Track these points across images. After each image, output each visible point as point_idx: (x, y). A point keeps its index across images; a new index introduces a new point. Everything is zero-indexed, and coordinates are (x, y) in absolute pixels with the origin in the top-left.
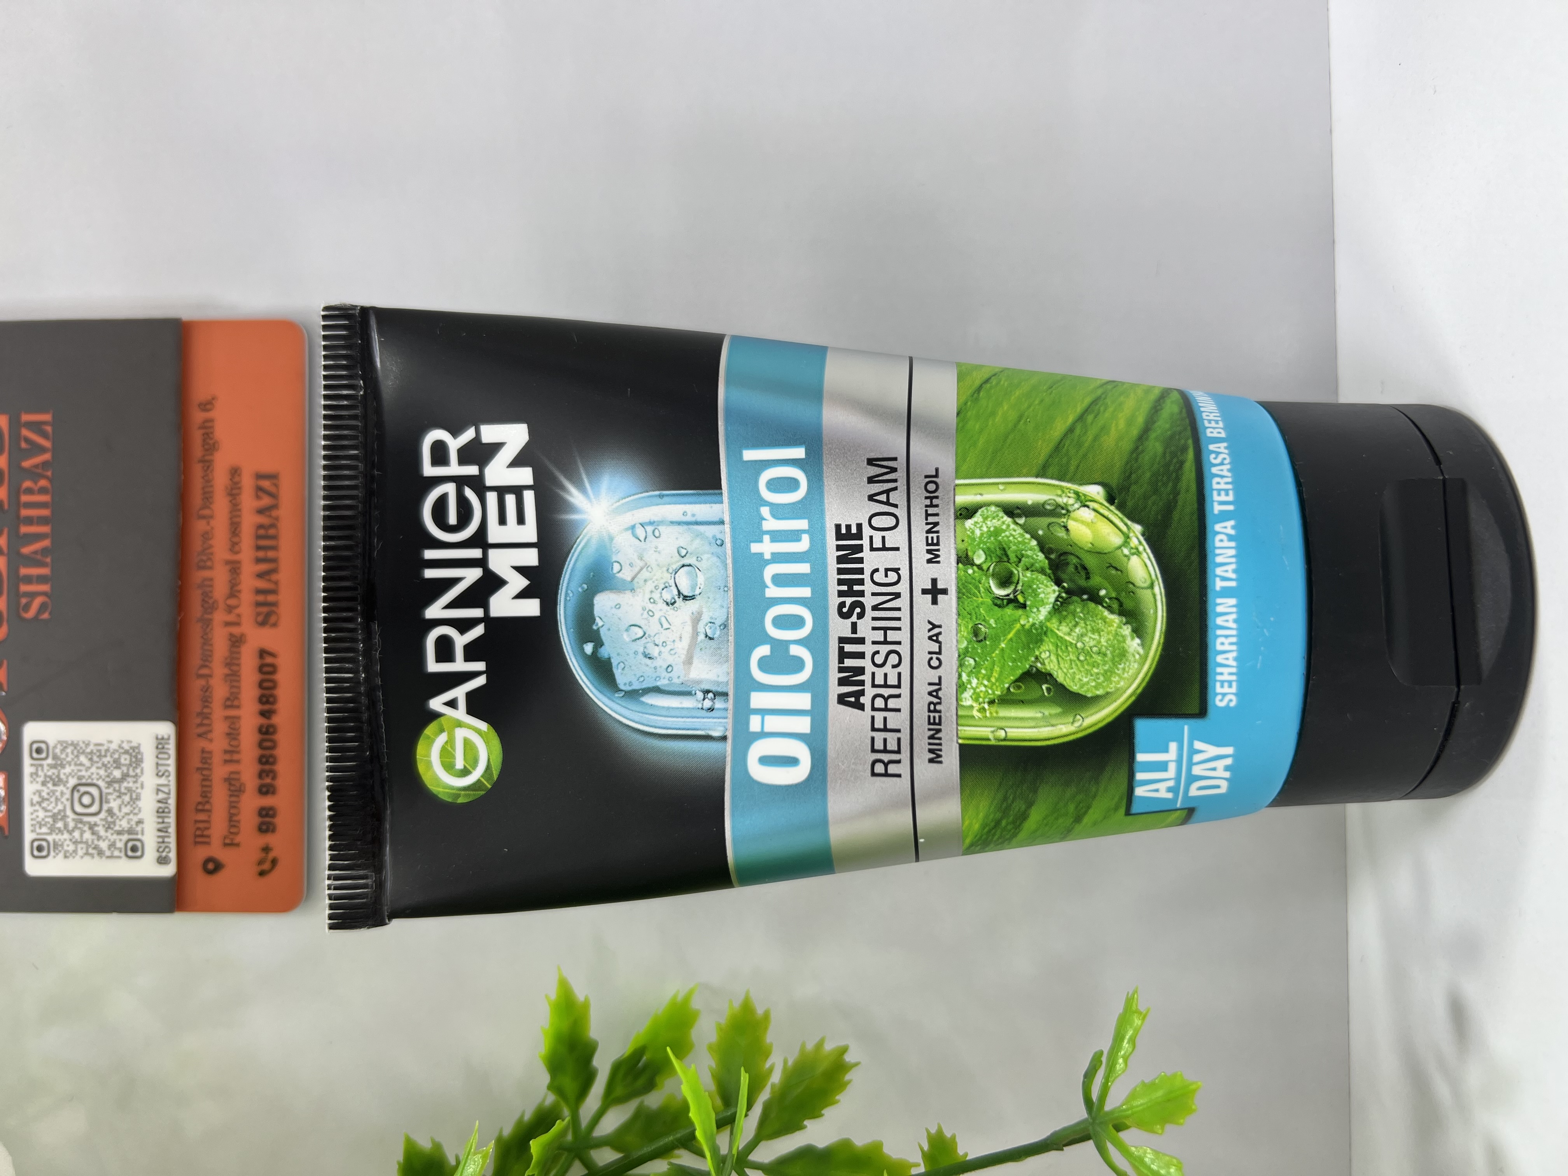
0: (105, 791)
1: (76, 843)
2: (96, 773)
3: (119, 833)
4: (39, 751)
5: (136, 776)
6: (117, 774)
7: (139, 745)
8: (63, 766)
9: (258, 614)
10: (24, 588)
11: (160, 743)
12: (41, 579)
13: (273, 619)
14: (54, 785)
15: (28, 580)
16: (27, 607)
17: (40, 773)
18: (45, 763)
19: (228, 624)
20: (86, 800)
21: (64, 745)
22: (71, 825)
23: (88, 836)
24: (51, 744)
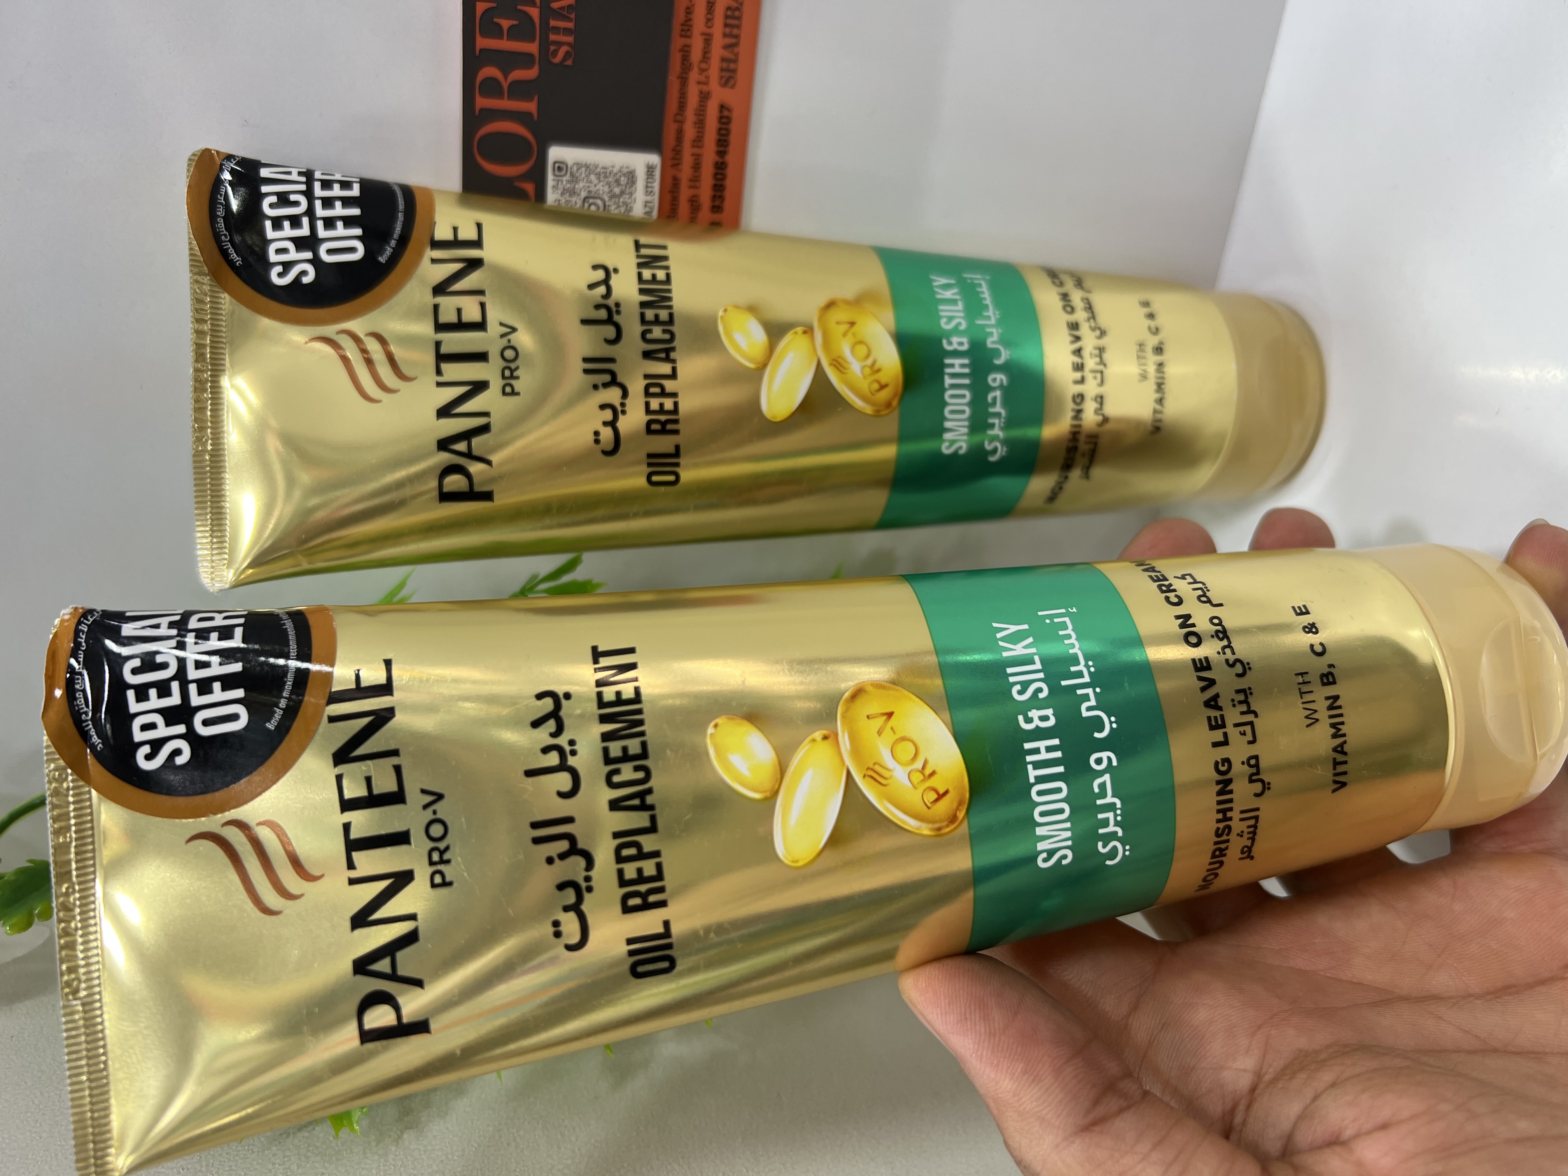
0: (607, 204)
2: (602, 188)
4: (560, 169)
5: (631, 194)
6: (617, 190)
7: (634, 171)
8: (578, 181)
9: (722, 77)
10: (553, 37)
11: (650, 169)
12: (567, 31)
13: (732, 82)
14: (570, 195)
15: (556, 30)
16: (554, 54)
17: (560, 186)
18: (564, 179)
21: (579, 165)
24: (570, 164)
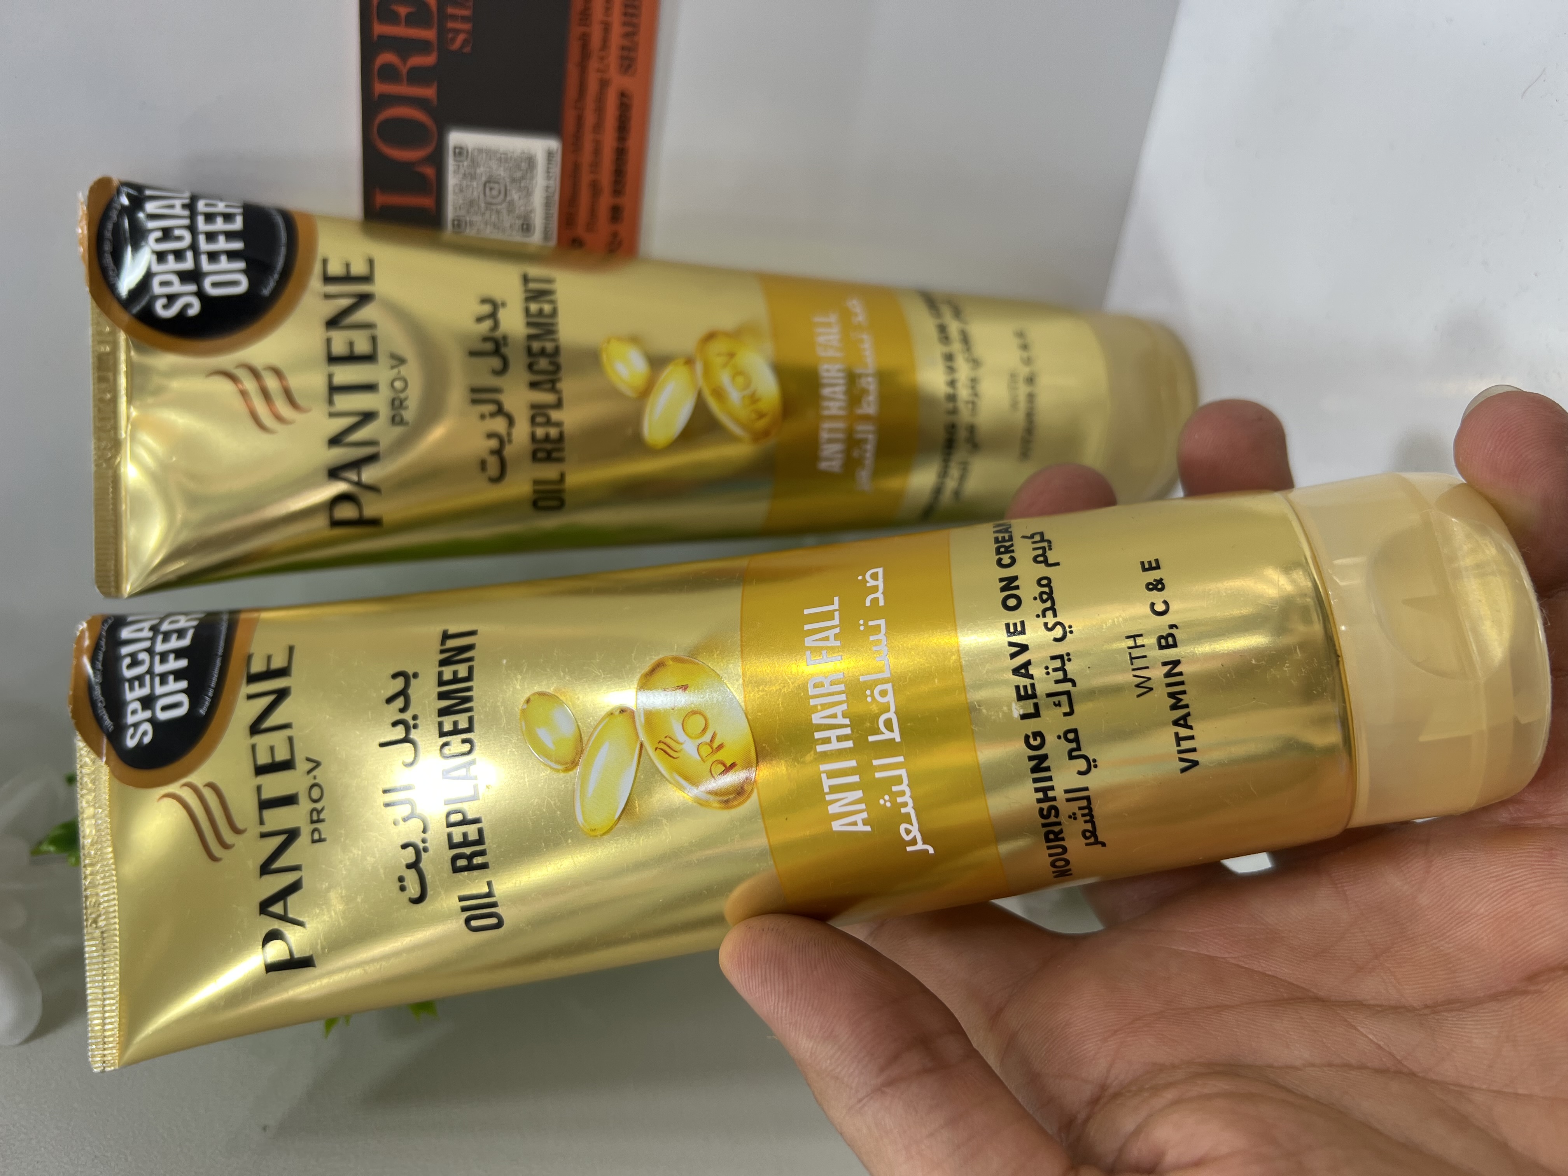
0: (508, 188)
1: (486, 224)
2: (501, 172)
3: (518, 217)
4: (460, 153)
5: (532, 178)
6: (518, 174)
7: (535, 156)
8: (478, 165)
9: (621, 66)
10: (450, 25)
11: (550, 154)
12: (464, 19)
13: (631, 70)
14: (471, 179)
15: (454, 17)
16: (453, 40)
17: (461, 170)
18: (466, 163)
19: (599, 70)
20: (495, 193)
21: (480, 151)
22: (483, 209)
23: (494, 218)
24: (470, 148)
